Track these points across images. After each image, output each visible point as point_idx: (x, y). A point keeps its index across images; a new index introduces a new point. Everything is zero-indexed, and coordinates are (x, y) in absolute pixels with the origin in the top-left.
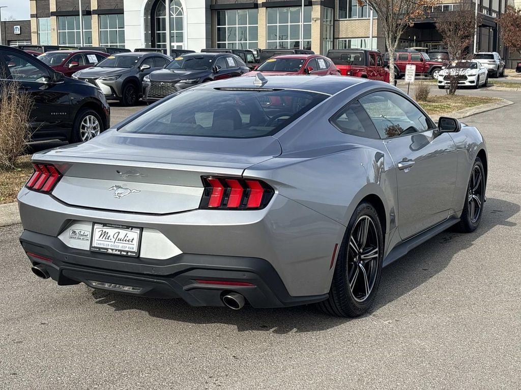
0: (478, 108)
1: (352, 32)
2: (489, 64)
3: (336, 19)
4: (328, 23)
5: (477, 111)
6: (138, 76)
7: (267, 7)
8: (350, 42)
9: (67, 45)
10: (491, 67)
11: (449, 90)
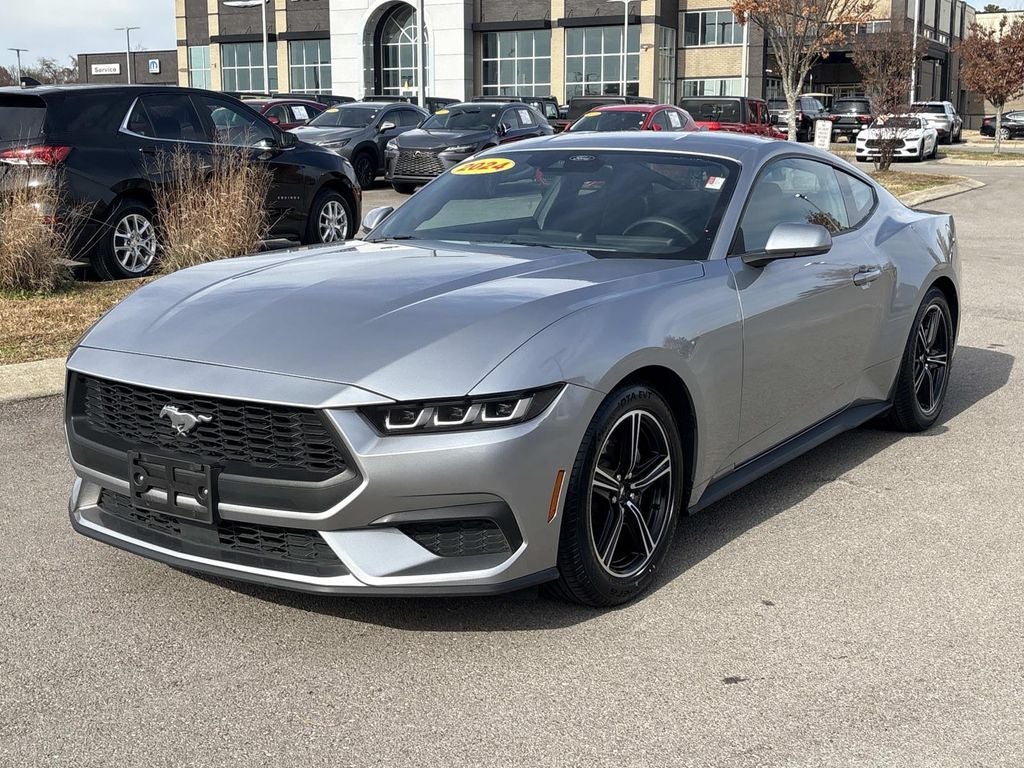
0: (930, 192)
1: (707, 67)
2: (936, 121)
3: (680, 46)
4: (668, 52)
5: (930, 197)
6: (376, 140)
7: (565, 27)
8: (702, 84)
9: (251, 91)
10: (941, 126)
11: (879, 164)
